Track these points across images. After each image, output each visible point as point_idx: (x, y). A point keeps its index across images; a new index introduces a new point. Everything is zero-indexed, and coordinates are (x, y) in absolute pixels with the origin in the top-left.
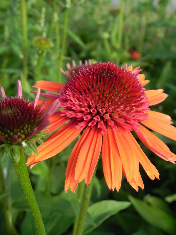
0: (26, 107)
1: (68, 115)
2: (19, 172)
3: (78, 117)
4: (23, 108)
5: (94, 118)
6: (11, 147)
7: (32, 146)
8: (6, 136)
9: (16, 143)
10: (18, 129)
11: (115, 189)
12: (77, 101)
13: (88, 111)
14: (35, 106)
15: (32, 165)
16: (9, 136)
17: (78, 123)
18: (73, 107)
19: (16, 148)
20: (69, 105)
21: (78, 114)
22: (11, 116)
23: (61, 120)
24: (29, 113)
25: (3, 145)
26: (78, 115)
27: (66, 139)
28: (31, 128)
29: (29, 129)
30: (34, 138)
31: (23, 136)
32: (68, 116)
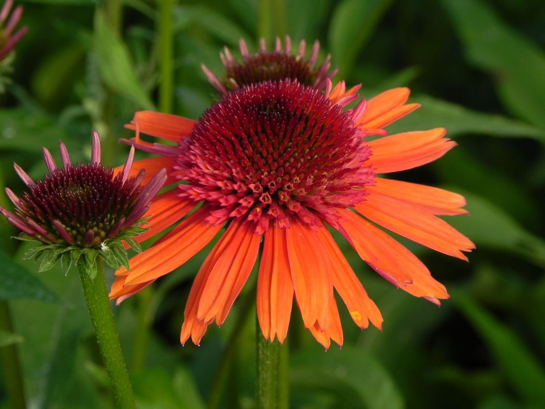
0: (108, 184)
1: (192, 195)
2: (95, 306)
3: (210, 199)
4: (103, 185)
5: (241, 201)
6: (82, 251)
7: (118, 252)
8: (74, 232)
9: (90, 246)
10: (93, 222)
11: (276, 338)
12: (209, 167)
13: (230, 188)
14: (124, 181)
15: (120, 298)
16: (79, 233)
17: (211, 212)
18: (202, 179)
19: (91, 254)
20: (194, 175)
21: (211, 193)
22: (83, 199)
23: (182, 205)
24: (113, 195)
25: (70, 248)
26: (210, 196)
27: (188, 243)
28: (115, 221)
29: (113, 221)
30: (121, 238)
31: (103, 234)
32: (192, 197)
